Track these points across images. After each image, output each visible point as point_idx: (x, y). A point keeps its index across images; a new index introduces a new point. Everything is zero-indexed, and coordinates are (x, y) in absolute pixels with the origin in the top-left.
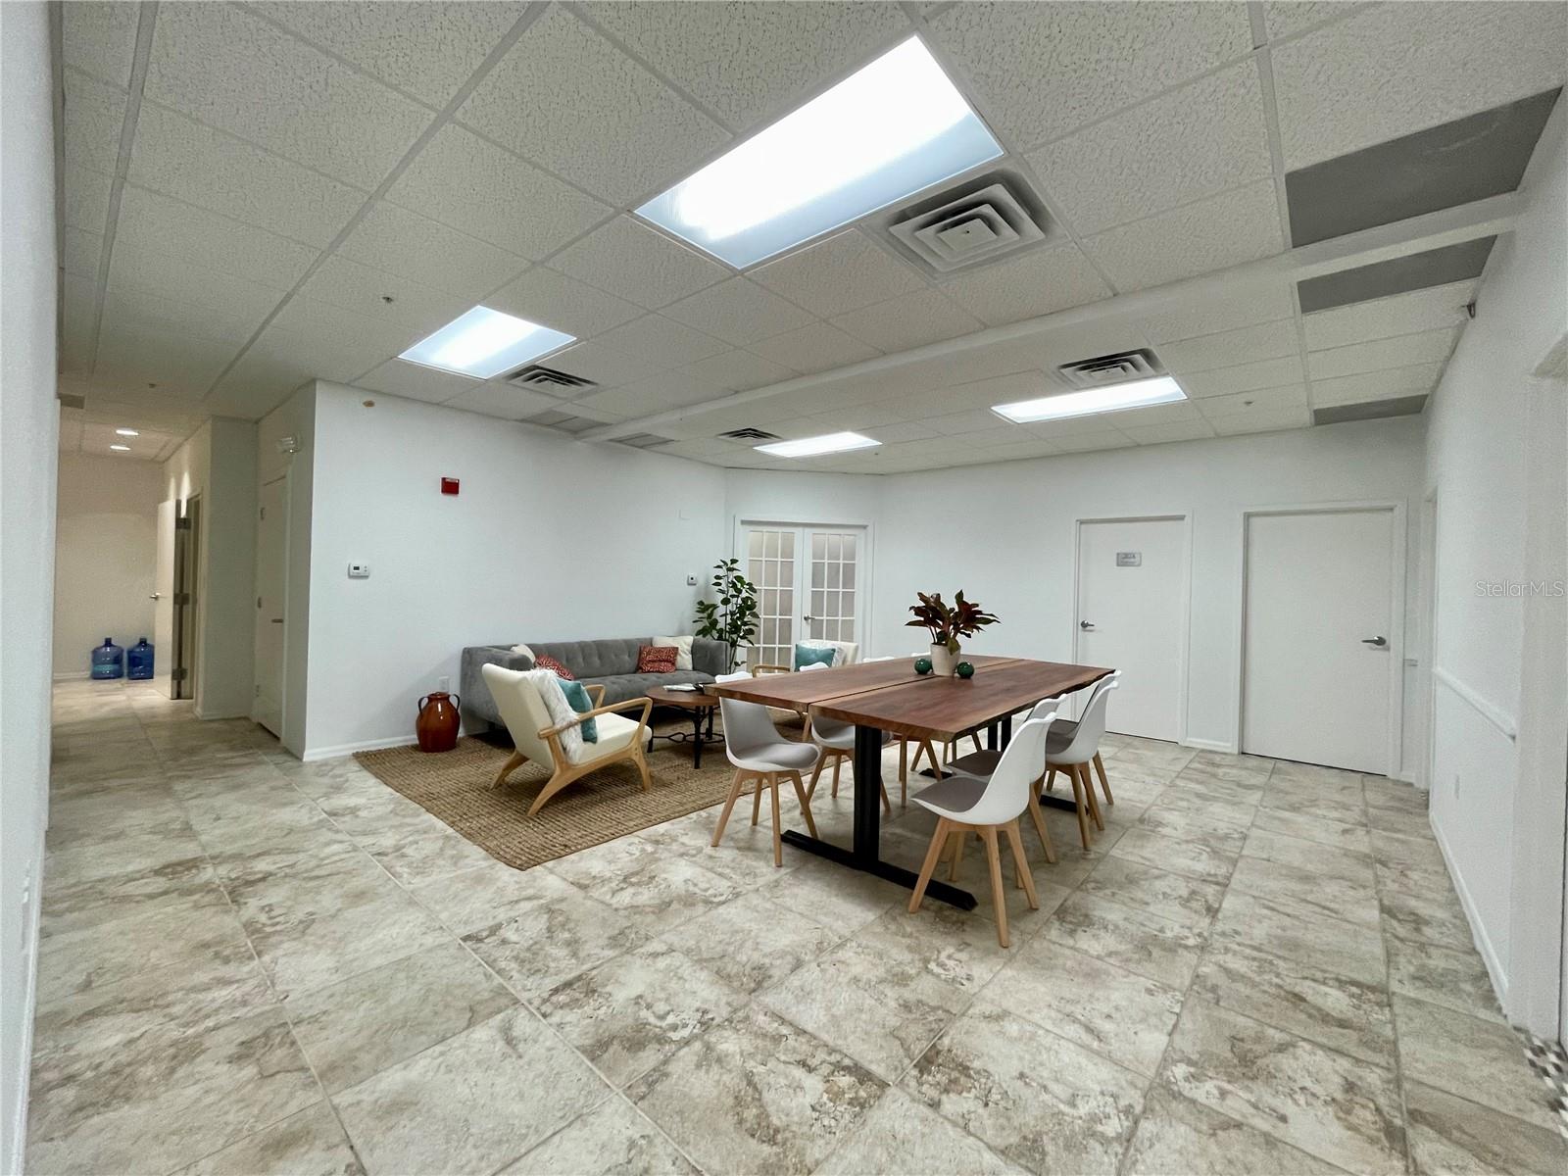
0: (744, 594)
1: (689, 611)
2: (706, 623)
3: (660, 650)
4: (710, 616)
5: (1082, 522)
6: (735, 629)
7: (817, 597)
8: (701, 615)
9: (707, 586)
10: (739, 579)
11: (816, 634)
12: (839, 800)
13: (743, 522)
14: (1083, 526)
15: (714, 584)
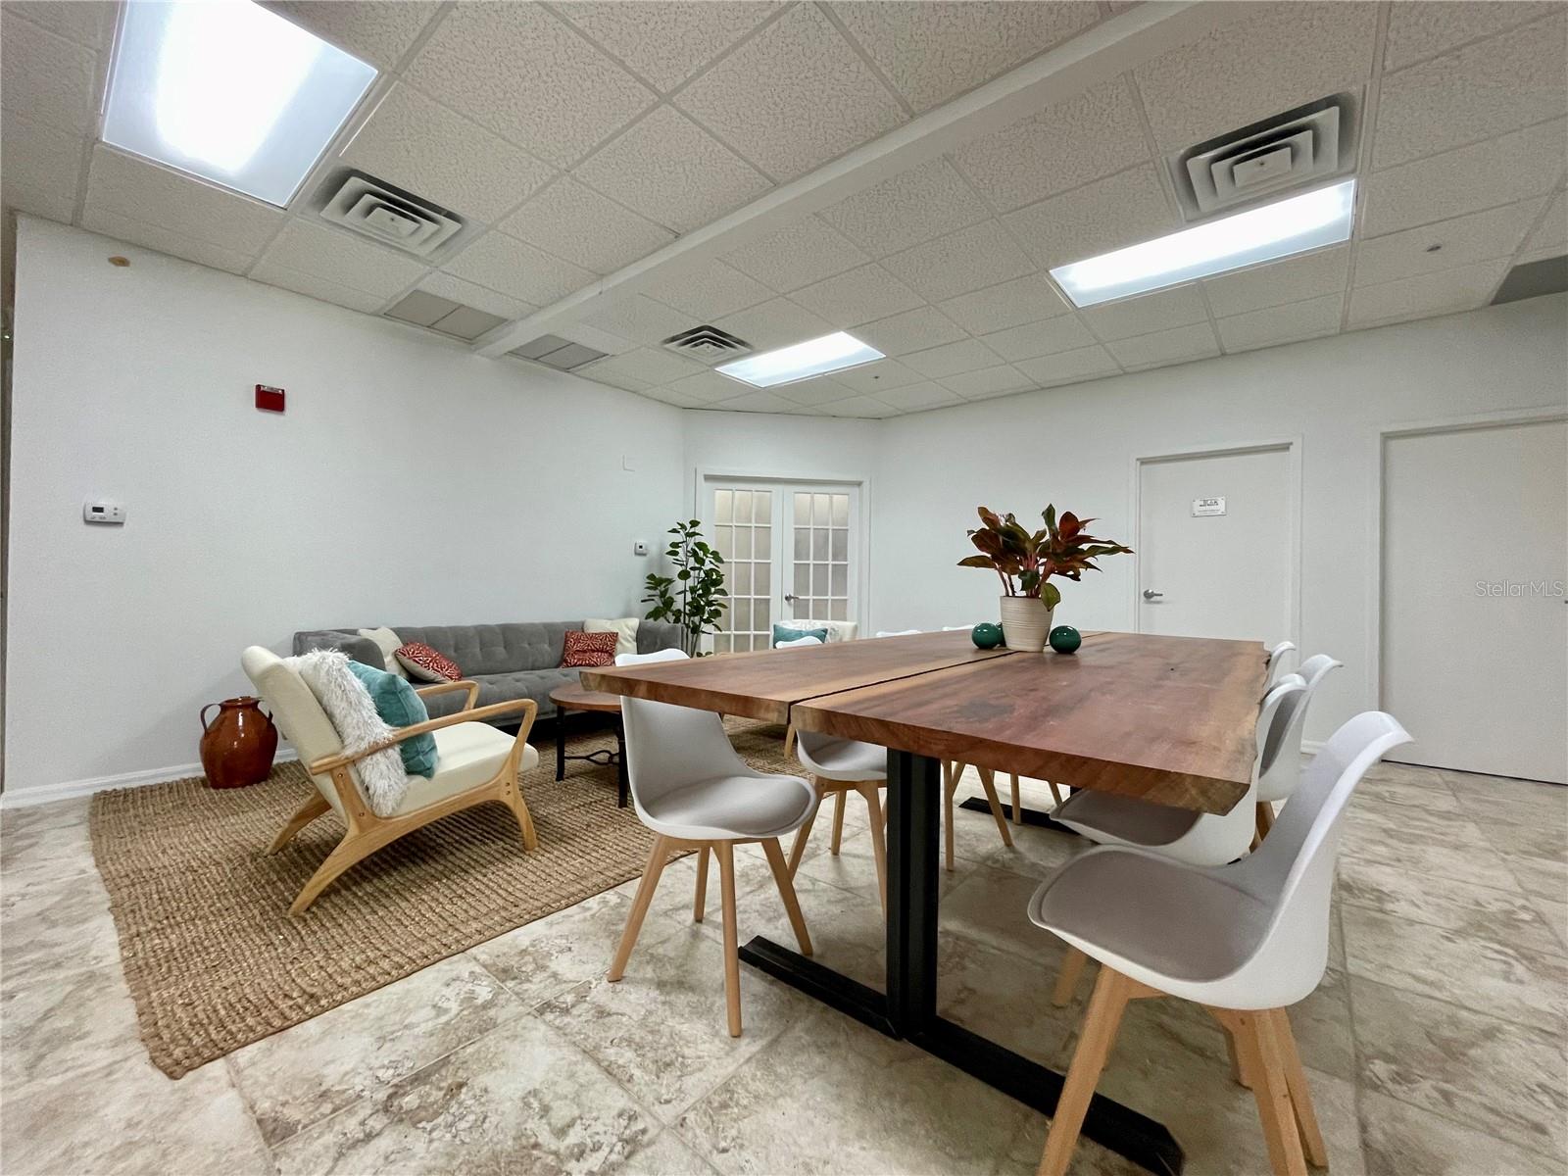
0: (707, 566)
1: (638, 588)
2: (658, 602)
3: (593, 637)
4: (663, 594)
5: (1144, 462)
6: (697, 609)
7: (800, 570)
8: (652, 592)
9: (661, 556)
10: (701, 546)
11: (801, 612)
12: (842, 857)
13: (708, 478)
14: (1144, 467)
15: (668, 553)
